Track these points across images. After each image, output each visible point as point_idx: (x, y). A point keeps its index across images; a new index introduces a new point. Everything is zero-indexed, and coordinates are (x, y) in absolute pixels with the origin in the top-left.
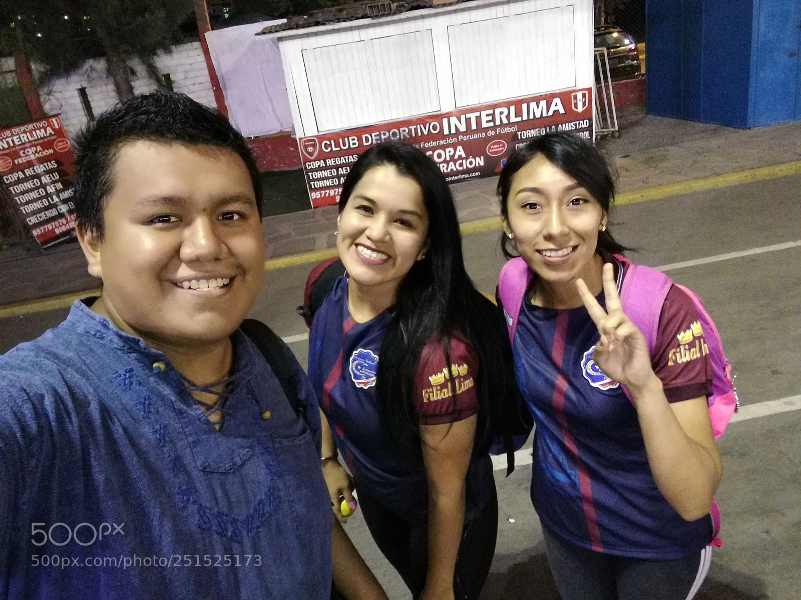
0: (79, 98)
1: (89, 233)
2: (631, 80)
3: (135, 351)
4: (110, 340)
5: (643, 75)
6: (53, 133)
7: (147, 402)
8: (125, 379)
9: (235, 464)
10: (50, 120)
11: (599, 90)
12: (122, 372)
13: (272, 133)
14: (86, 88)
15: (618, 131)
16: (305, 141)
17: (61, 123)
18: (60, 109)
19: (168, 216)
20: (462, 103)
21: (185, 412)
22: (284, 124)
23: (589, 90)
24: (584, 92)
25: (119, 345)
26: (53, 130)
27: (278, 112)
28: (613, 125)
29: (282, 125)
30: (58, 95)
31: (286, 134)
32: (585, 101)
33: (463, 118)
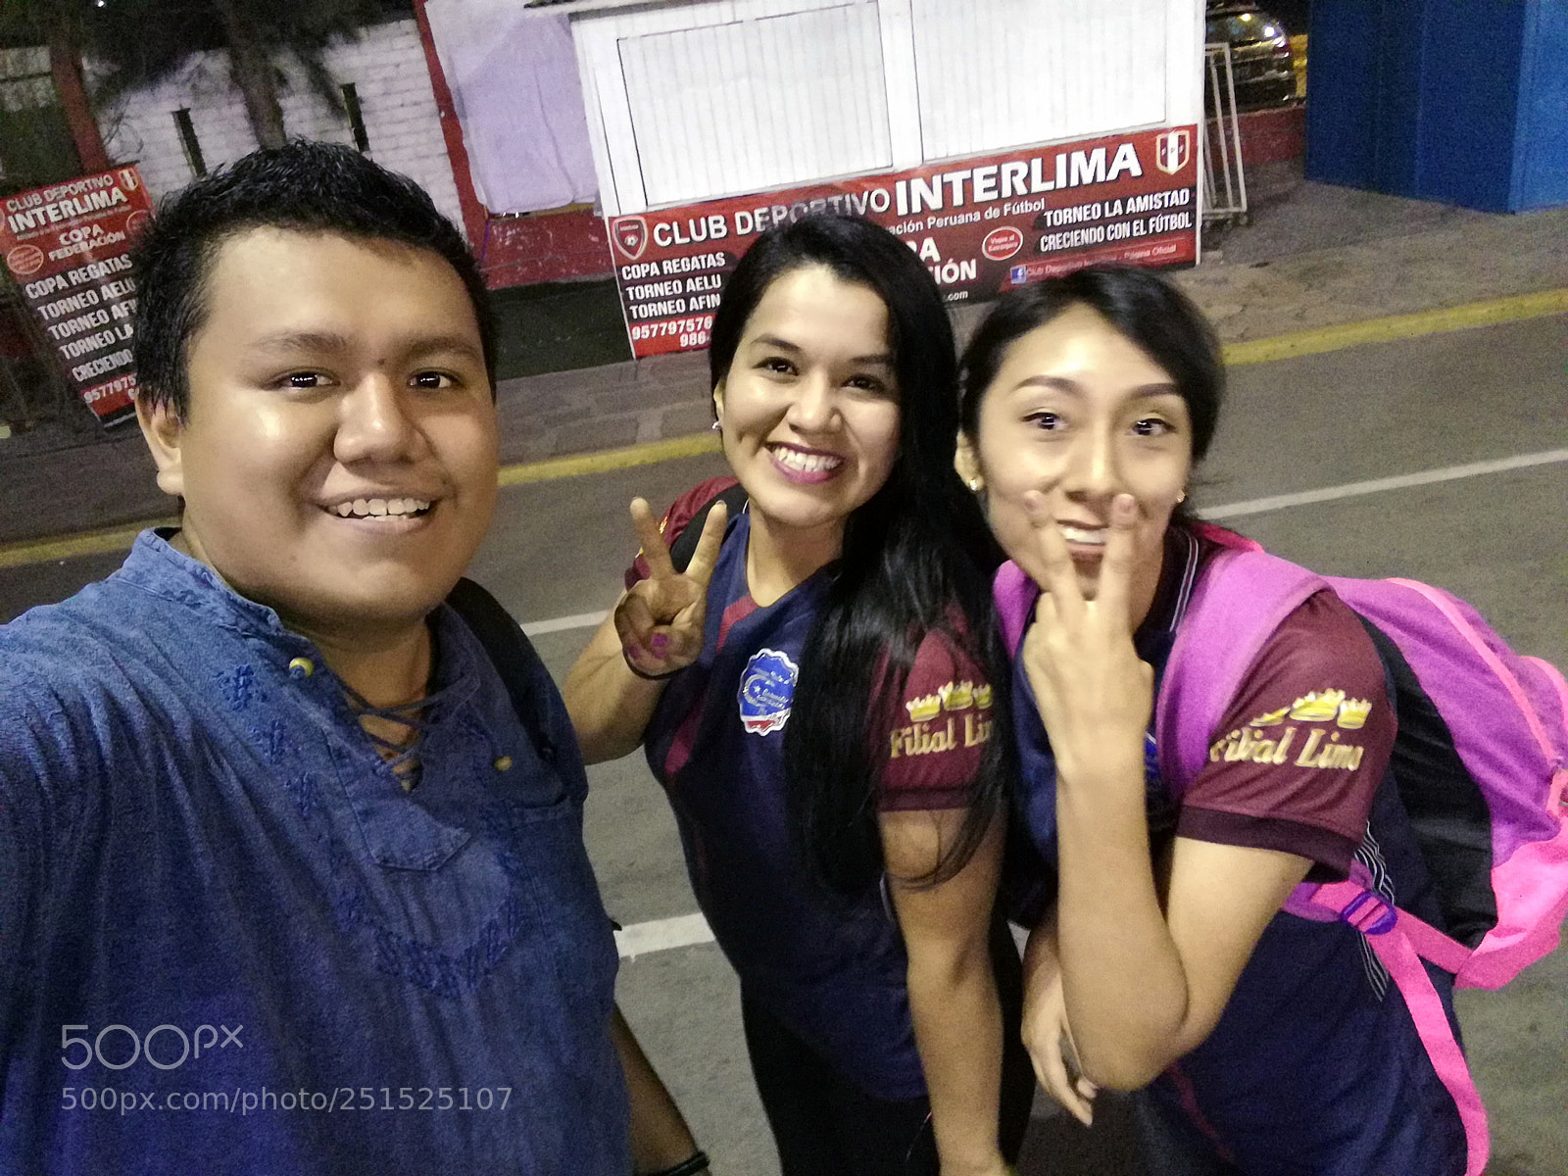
0: (175, 129)
1: (160, 408)
2: (1276, 111)
3: (258, 634)
4: (210, 611)
5: (1300, 101)
6: (125, 199)
7: (276, 733)
8: (237, 688)
9: (442, 855)
10: (120, 173)
11: (1212, 129)
12: (231, 674)
13: (554, 206)
14: (189, 109)
15: (1246, 214)
16: (622, 224)
17: (140, 179)
18: (139, 151)
19: (312, 375)
20: (938, 152)
21: (349, 755)
22: (580, 189)
23: (1193, 129)
24: (1183, 132)
25: (227, 620)
26: (126, 193)
27: (567, 164)
28: (1237, 201)
29: (575, 191)
30: (136, 124)
31: (582, 209)
32: (1184, 150)
33: (937, 181)
